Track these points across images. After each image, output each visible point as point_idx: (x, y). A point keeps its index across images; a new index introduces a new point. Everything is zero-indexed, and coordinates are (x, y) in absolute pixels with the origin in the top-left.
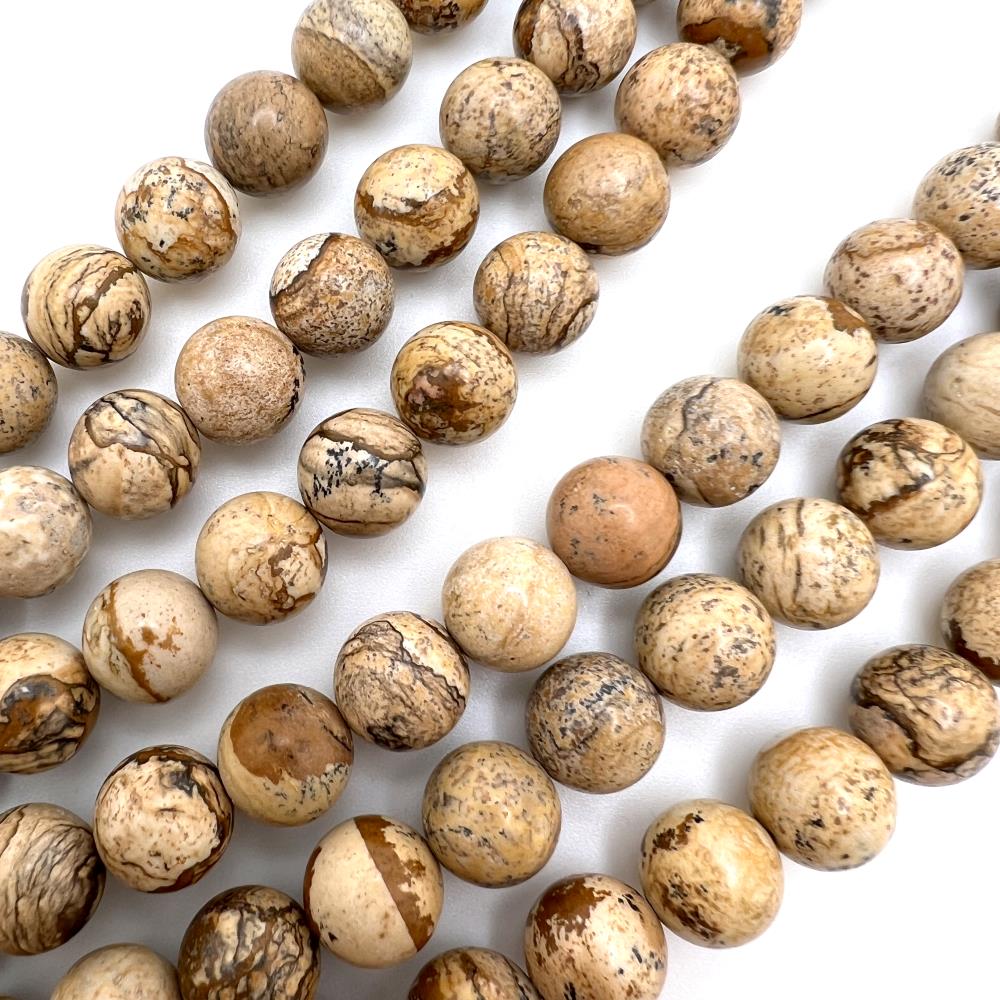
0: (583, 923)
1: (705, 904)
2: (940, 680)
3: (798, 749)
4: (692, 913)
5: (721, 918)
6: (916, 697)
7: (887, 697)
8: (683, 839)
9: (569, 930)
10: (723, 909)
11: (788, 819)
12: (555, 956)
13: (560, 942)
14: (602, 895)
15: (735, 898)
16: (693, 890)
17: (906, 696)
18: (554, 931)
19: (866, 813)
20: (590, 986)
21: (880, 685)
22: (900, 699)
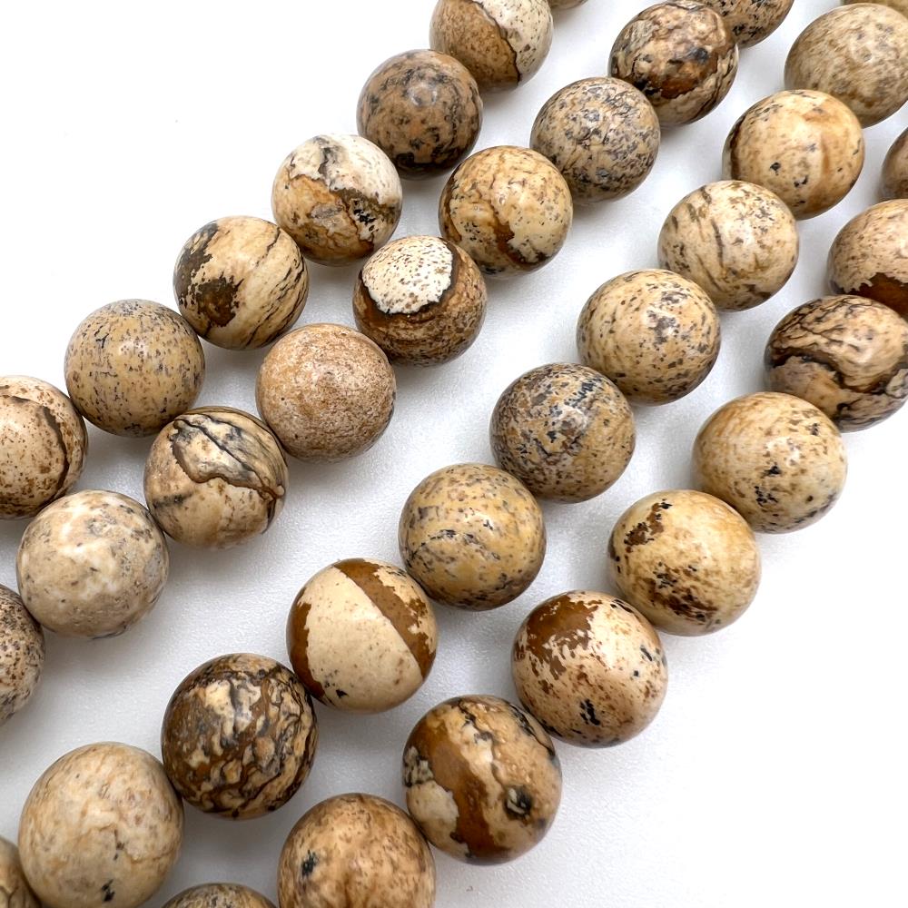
0: (586, 636)
1: (697, 584)
2: (843, 310)
3: (733, 413)
4: (684, 598)
5: (716, 593)
6: (825, 331)
7: (798, 344)
8: (658, 528)
9: (572, 646)
10: (715, 584)
11: (744, 479)
12: (564, 677)
13: (568, 661)
14: (594, 605)
15: (725, 568)
16: (682, 573)
17: (815, 334)
18: (556, 652)
19: (817, 447)
20: (608, 697)
21: (789, 337)
22: (811, 339)
